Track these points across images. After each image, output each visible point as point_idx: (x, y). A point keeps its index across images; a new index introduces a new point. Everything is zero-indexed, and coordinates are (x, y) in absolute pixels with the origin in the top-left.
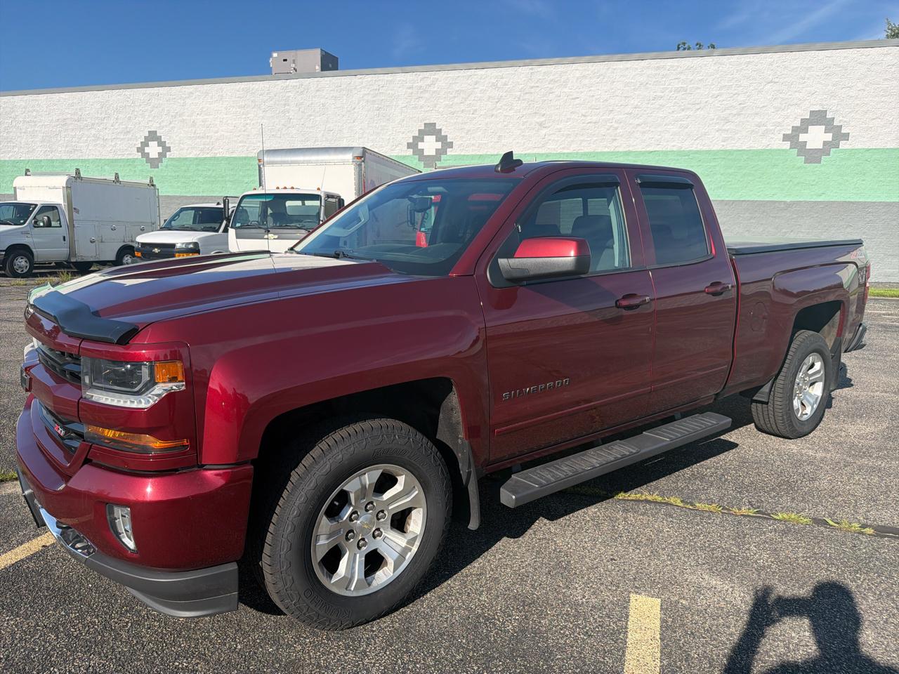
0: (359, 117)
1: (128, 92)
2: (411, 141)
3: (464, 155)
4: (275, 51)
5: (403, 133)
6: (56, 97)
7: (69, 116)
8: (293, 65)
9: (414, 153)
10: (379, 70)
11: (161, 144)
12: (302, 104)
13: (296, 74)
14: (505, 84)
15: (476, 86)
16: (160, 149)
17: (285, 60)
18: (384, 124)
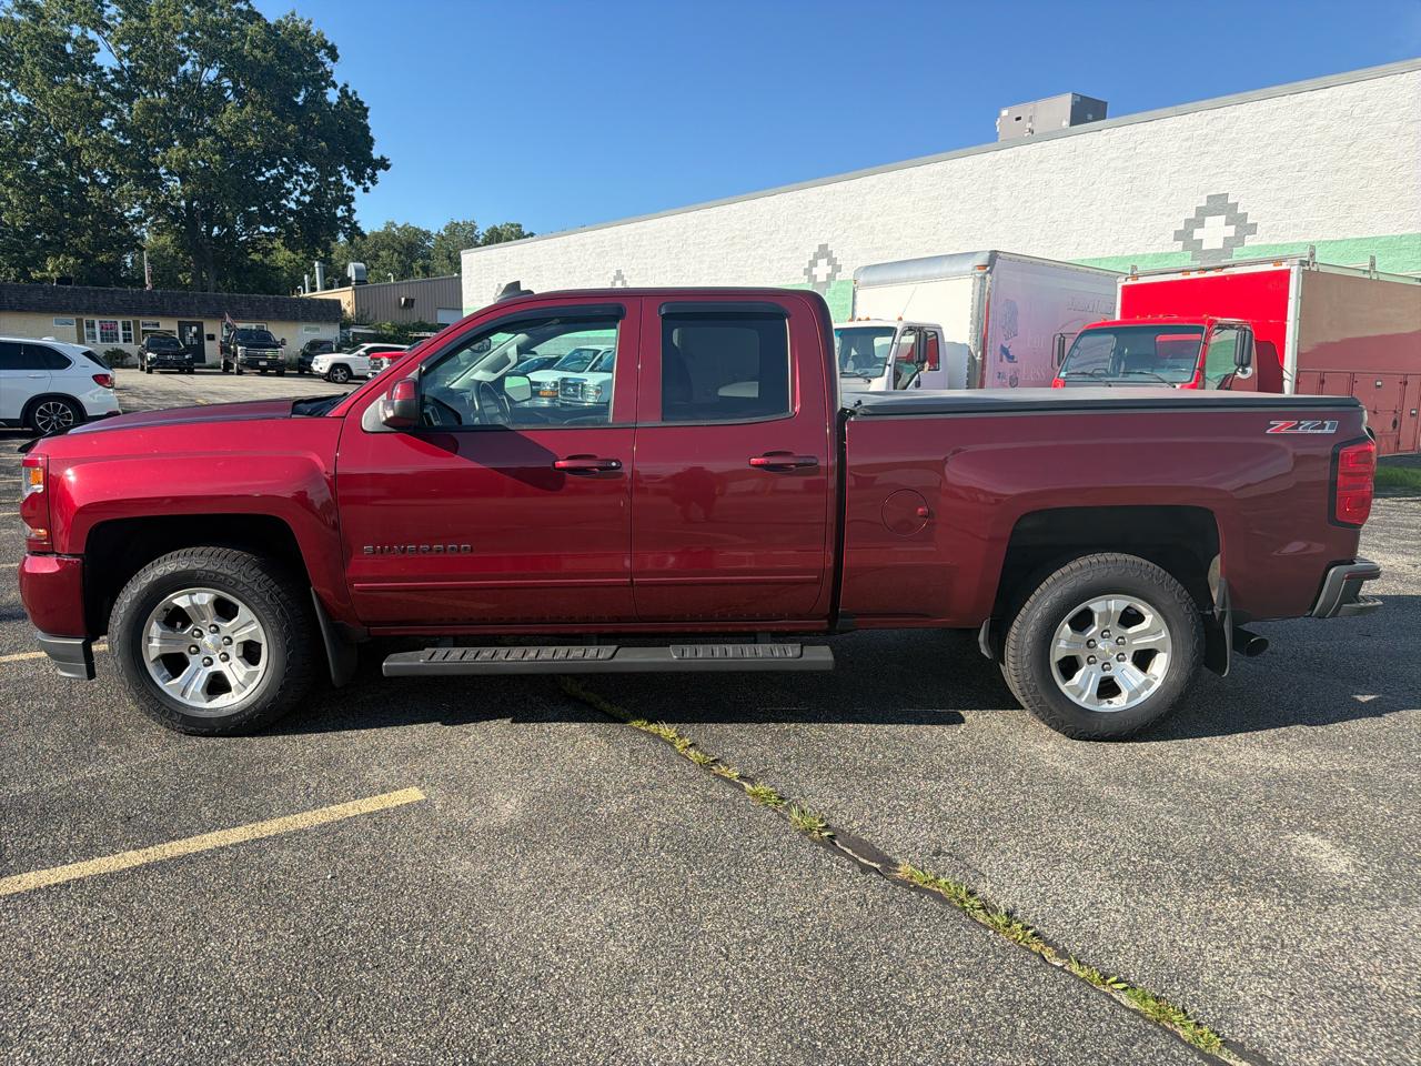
0: (1099, 197)
1: (801, 194)
2: (1181, 227)
3: (1277, 245)
4: (1005, 106)
5: (1169, 215)
6: (726, 208)
7: (737, 233)
8: (1029, 125)
9: (1185, 248)
10: (1137, 116)
11: (832, 261)
12: (1015, 185)
13: (1033, 137)
14: (1368, 111)
15: (1310, 121)
16: (829, 269)
17: (1018, 119)
18: (1139, 203)
